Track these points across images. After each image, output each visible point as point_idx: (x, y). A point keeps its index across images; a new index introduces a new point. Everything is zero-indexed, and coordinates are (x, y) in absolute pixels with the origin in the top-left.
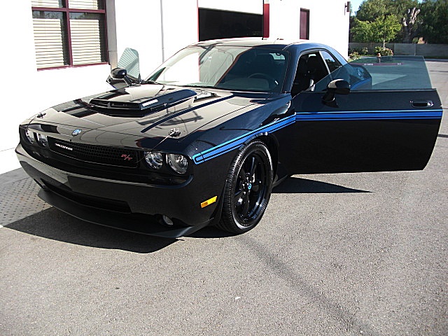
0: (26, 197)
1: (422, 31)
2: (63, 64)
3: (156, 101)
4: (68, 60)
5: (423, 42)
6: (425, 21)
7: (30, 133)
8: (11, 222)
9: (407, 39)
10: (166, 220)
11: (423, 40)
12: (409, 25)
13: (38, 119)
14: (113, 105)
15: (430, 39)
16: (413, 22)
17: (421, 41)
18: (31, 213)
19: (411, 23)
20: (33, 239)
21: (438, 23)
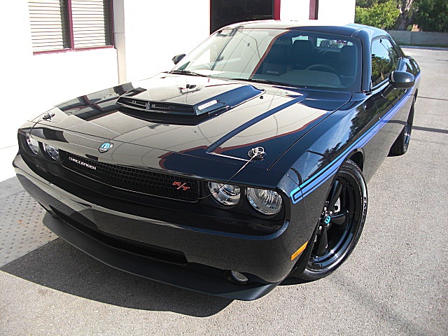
0: (25, 220)
1: (417, 18)
2: (62, 48)
3: (215, 102)
4: (68, 42)
5: (418, 30)
6: (420, 8)
7: (33, 141)
8: (9, 261)
9: (402, 26)
10: (235, 274)
11: (418, 27)
12: (405, 13)
13: (44, 122)
14: (154, 106)
15: (425, 26)
16: (408, 9)
17: (415, 28)
18: (34, 247)
19: (407, 10)
20: (41, 291)
21: (434, 11)
